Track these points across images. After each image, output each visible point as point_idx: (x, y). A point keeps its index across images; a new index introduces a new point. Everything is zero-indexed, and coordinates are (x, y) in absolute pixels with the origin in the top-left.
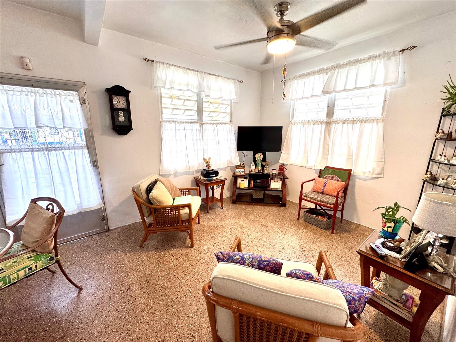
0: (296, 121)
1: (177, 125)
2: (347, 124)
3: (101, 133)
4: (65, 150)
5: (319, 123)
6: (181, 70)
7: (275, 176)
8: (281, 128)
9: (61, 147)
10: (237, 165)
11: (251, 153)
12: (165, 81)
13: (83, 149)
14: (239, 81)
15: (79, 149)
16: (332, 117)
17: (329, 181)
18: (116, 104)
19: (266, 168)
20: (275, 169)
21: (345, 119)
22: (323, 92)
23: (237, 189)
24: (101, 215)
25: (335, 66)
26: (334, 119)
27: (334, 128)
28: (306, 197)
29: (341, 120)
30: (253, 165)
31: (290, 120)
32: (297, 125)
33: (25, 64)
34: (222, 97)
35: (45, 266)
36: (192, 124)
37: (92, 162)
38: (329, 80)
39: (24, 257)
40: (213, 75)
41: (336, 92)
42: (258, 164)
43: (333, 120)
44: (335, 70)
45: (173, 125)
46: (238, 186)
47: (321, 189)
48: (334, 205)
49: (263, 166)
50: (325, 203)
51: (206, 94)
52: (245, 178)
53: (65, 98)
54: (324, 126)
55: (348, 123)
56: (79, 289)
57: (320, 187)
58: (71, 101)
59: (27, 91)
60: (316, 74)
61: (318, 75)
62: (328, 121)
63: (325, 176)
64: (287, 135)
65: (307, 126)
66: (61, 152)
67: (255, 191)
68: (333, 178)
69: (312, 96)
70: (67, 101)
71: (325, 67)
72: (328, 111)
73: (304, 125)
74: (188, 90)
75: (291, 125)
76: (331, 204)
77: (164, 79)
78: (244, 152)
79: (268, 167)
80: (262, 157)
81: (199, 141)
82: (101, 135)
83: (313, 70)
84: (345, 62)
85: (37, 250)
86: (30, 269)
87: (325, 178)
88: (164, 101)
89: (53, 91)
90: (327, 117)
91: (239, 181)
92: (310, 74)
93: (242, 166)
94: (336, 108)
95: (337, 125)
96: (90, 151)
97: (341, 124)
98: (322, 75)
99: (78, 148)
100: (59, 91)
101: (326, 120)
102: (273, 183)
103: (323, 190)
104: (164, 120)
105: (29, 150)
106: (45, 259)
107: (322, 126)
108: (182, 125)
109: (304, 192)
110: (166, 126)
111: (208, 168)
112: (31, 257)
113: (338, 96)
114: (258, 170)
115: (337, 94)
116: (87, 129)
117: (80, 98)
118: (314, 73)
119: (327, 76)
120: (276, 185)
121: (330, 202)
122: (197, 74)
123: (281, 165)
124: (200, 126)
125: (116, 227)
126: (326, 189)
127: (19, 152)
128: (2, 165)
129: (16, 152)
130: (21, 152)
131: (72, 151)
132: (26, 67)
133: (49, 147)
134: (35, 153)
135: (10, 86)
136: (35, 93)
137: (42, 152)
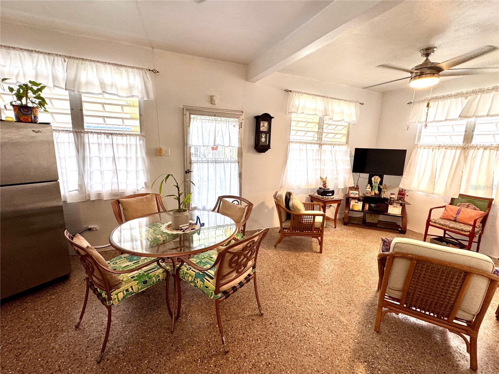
0: (424, 145)
1: (301, 145)
2: (489, 151)
4: (225, 163)
5: (453, 147)
6: (311, 97)
7: (393, 201)
8: (405, 151)
9: (223, 161)
10: (350, 186)
11: (367, 175)
12: (298, 108)
13: (235, 163)
14: (360, 103)
15: (233, 163)
16: (471, 142)
17: (464, 209)
18: (261, 128)
19: (384, 191)
20: (394, 194)
21: (487, 144)
22: (460, 116)
23: (349, 210)
25: (478, 90)
26: (473, 145)
27: (473, 154)
28: (435, 223)
29: (482, 146)
30: (369, 188)
31: (416, 143)
32: (424, 148)
33: (213, 101)
34: (344, 120)
36: (312, 145)
37: (239, 174)
38: (469, 104)
40: (337, 99)
41: (477, 117)
42: (374, 187)
43: (471, 146)
44: (478, 94)
45: (298, 145)
46: (351, 208)
47: (453, 217)
48: (470, 232)
49: (380, 190)
50: (459, 230)
51: (329, 118)
52: (359, 200)
53: (232, 124)
54: (459, 151)
55: (490, 149)
57: (451, 214)
58: (234, 126)
59: (212, 119)
60: (453, 98)
61: (455, 98)
62: (465, 147)
63: (458, 204)
64: (411, 158)
65: (437, 150)
66: (223, 164)
67: (369, 214)
68: (468, 206)
69: (446, 120)
70: (232, 126)
71: (464, 91)
72: (465, 136)
73: (433, 149)
74: (316, 114)
75: (416, 148)
76: (466, 232)
77: (297, 105)
78: (358, 174)
79: (387, 191)
80: (379, 180)
81: (317, 161)
82: (247, 152)
83: (449, 93)
84: (491, 87)
87: (459, 206)
88: (293, 124)
89: (225, 119)
90: (463, 142)
91: (352, 203)
92: (445, 97)
93: (356, 188)
94: (475, 133)
95: (476, 151)
96: (239, 165)
97: (481, 150)
98: (460, 99)
100: (229, 118)
101: (462, 146)
102: (391, 208)
103: (455, 218)
104: (291, 140)
105: (206, 161)
107: (456, 151)
108: (305, 145)
109: (432, 218)
110: (292, 146)
111: (325, 187)
113: (479, 120)
114: (375, 194)
115: (478, 119)
116: (240, 147)
117: (239, 123)
118: (450, 96)
119: (467, 100)
120: (394, 210)
121: (464, 229)
122: (324, 99)
123: (401, 190)
124: (319, 147)
126: (459, 217)
128: (191, 172)
129: (200, 163)
130: (202, 163)
131: (229, 164)
132: (213, 103)
133: (217, 160)
134: (209, 164)
135: (204, 117)
136: (216, 121)
137: (213, 164)
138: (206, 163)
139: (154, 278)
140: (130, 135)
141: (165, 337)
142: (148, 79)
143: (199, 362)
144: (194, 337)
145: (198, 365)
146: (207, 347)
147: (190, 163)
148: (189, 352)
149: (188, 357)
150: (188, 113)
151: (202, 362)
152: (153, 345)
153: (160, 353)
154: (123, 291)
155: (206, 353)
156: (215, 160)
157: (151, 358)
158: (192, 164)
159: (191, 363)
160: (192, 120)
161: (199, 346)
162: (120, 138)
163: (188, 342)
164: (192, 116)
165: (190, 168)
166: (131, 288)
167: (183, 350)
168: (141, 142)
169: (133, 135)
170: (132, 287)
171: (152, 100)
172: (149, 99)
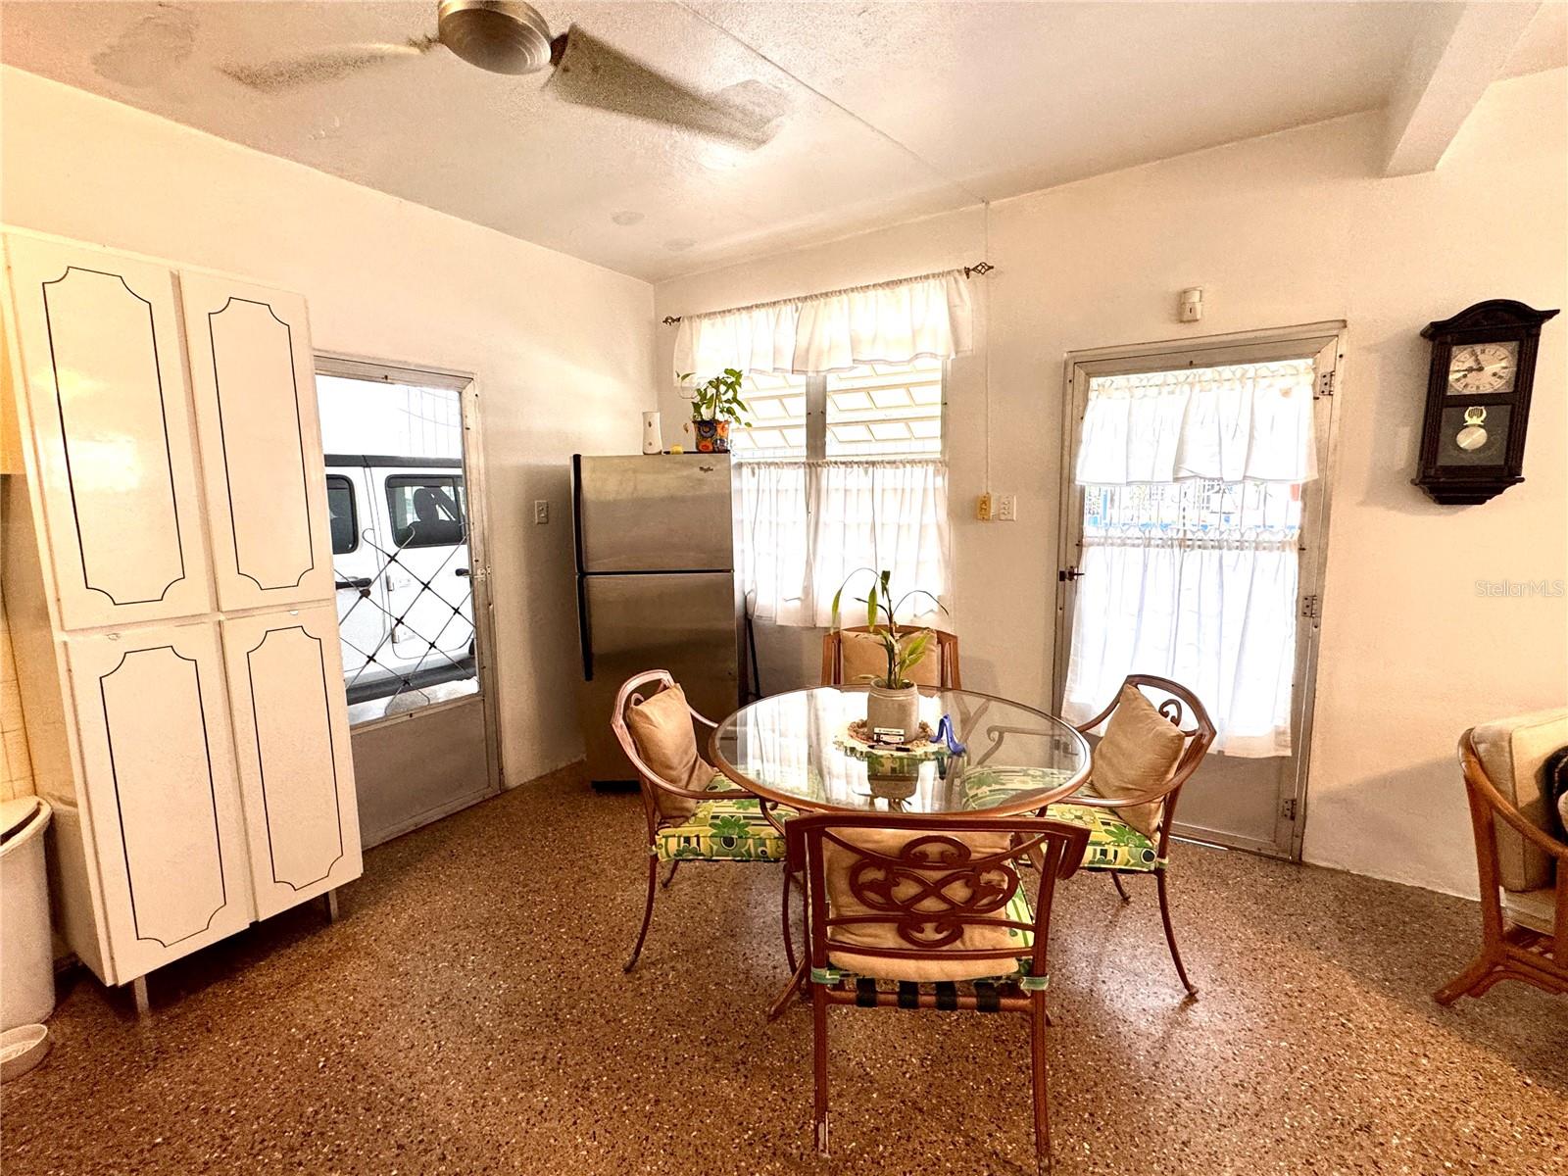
3: (1361, 498)
4: (1229, 549)
9: (1218, 541)
13: (1284, 551)
15: (1271, 550)
18: (1458, 380)
24: (1287, 796)
33: (1188, 307)
35: (1132, 865)
37: (1301, 599)
39: (1098, 815)
53: (1270, 386)
56: (1187, 992)
58: (1286, 393)
59: (1175, 381)
66: (1215, 554)
70: (1274, 394)
82: (1363, 503)
85: (1121, 814)
86: (1104, 853)
89: (1238, 369)
96: (1305, 561)
99: (1268, 547)
100: (1255, 365)
105: (1140, 541)
106: (1136, 846)
112: (1109, 824)
116: (1316, 482)
117: (1316, 377)
125: (1331, 866)
127: (1119, 545)
128: (1078, 575)
129: (1112, 544)
130: (1125, 545)
131: (1249, 553)
132: (1187, 316)
133: (1189, 535)
134: (1153, 551)
135: (1142, 376)
136: (1192, 385)
137: (1169, 550)
138: (1139, 546)
139: (750, 841)
140: (913, 462)
141: (750, 1017)
142: (962, 300)
143: (746, 1137)
144: (797, 1072)
145: (737, 1141)
146: (796, 1123)
147: (1080, 545)
148: (753, 1094)
149: (739, 1104)
150: (1081, 373)
151: (750, 1144)
152: (716, 1015)
153: (709, 1041)
154: (679, 837)
155: (780, 1132)
156: (1181, 535)
157: (689, 1036)
158: (1084, 549)
159: (732, 1121)
160: (1092, 395)
161: (784, 1100)
162: (889, 471)
163: (773, 1070)
164: (1094, 382)
165: (1078, 562)
166: (695, 839)
167: (746, 1077)
168: (939, 480)
169: (920, 462)
170: (698, 837)
171: (969, 353)
172: (960, 355)
